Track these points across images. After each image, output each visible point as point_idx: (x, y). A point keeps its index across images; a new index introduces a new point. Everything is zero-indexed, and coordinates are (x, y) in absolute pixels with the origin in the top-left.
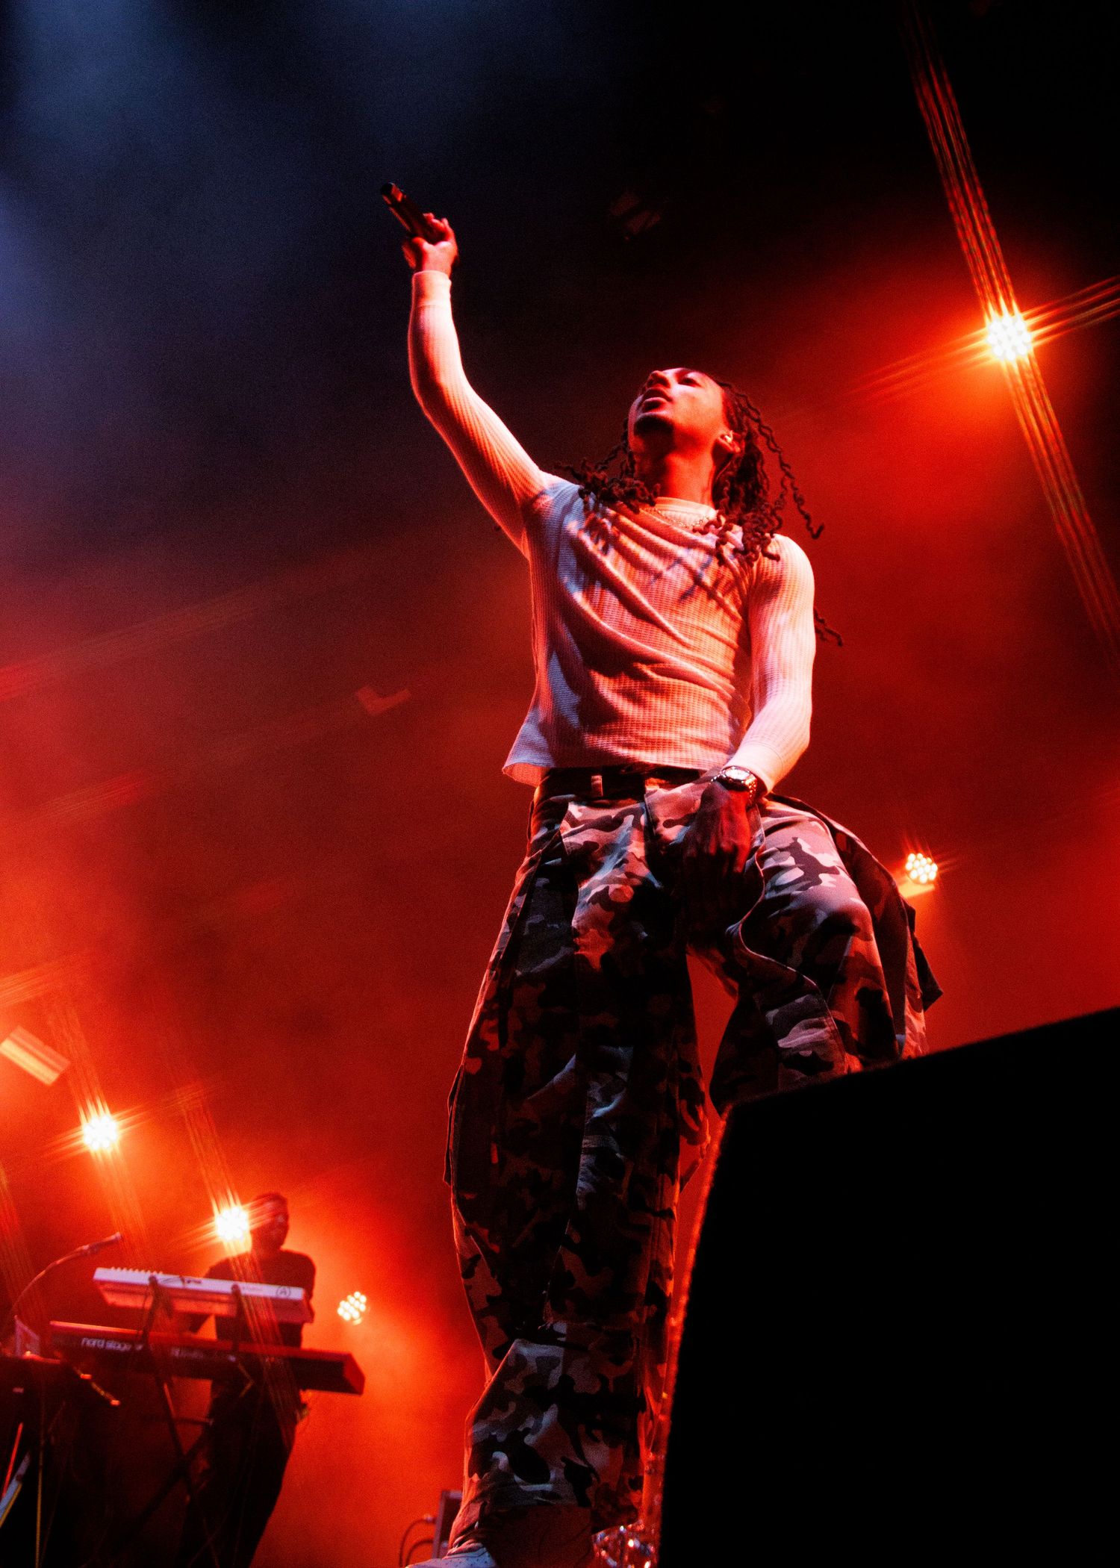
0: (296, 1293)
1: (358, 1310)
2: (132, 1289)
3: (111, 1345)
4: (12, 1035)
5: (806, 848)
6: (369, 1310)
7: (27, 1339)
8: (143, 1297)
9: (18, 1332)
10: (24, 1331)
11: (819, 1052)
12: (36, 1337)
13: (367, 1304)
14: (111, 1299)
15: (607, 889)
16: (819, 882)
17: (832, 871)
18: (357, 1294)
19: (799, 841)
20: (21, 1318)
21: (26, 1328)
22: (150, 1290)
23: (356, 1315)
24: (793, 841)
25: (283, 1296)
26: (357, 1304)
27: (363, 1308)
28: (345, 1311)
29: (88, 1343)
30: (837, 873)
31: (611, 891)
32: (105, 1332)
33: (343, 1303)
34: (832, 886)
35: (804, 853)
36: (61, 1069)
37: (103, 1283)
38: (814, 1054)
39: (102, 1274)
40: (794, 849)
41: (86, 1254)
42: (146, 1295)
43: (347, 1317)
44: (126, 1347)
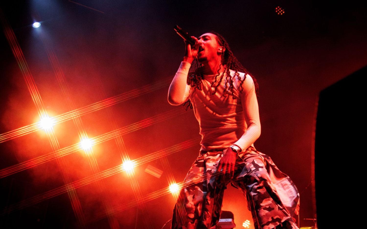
0: (230, 220)
1: (248, 225)
5: (256, 162)
6: (251, 224)
11: (270, 206)
13: (250, 223)
15: (211, 170)
16: (259, 170)
17: (262, 167)
18: (247, 220)
19: (255, 161)
23: (248, 226)
24: (253, 161)
25: (227, 221)
26: (247, 223)
27: (249, 224)
28: (245, 225)
30: (263, 168)
31: (212, 171)
33: (244, 223)
34: (262, 171)
35: (255, 164)
38: (269, 207)
40: (253, 163)
43: (245, 227)
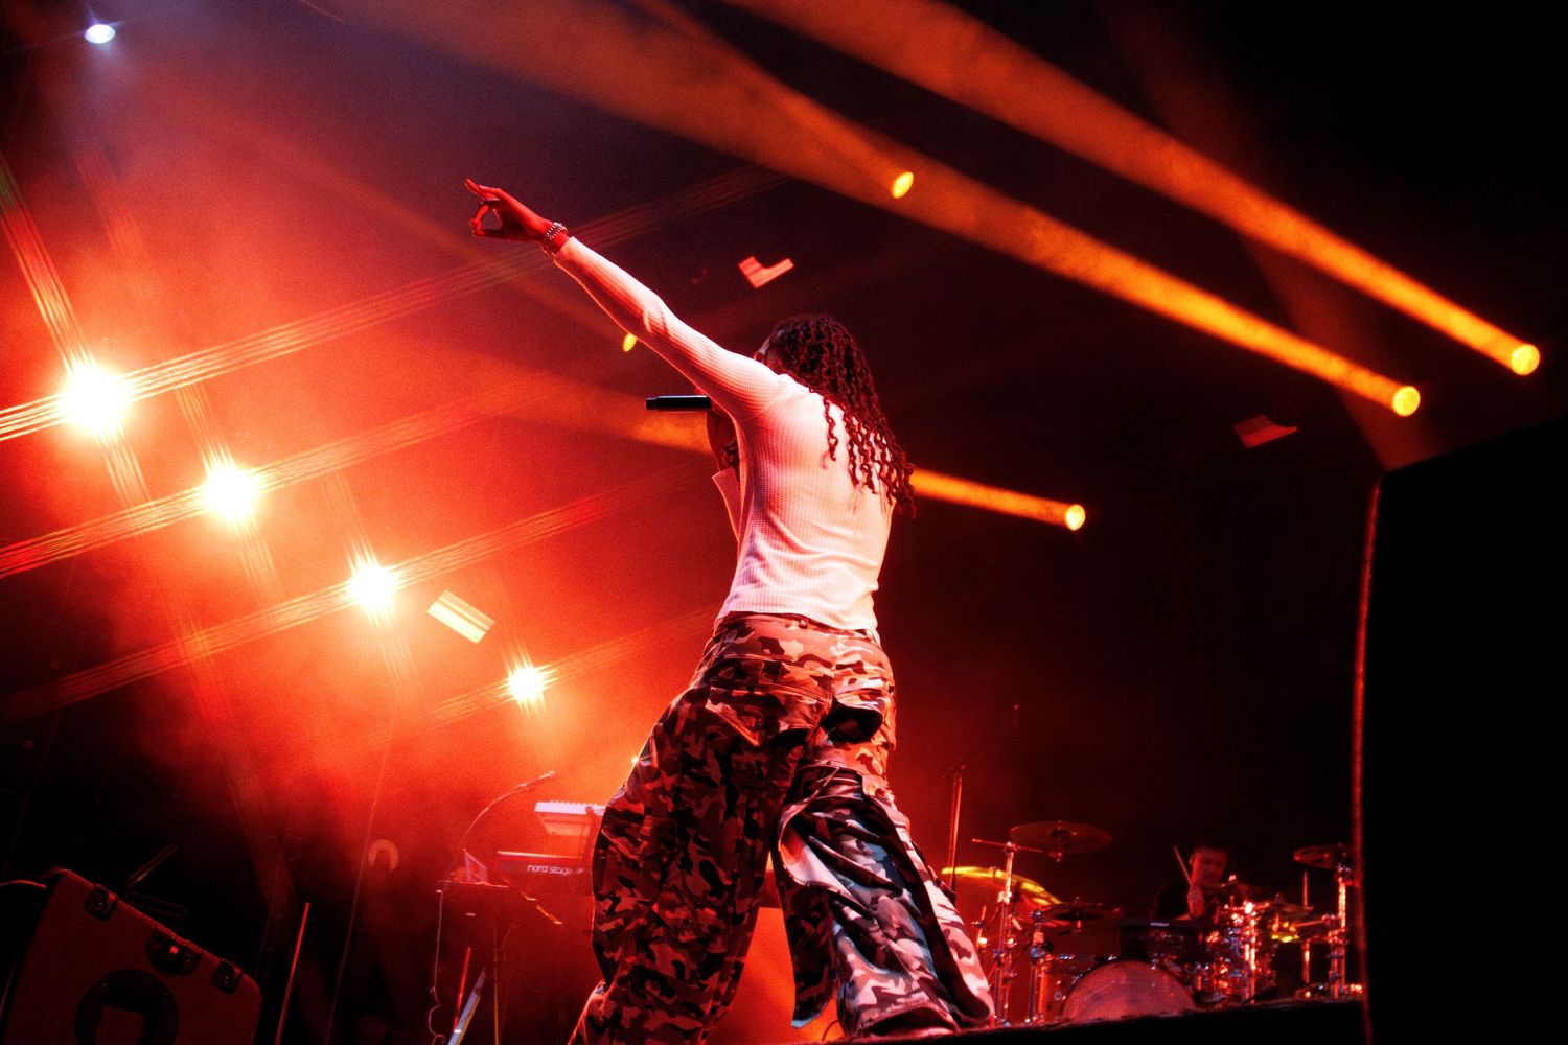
2: (570, 819)
3: (554, 870)
4: (441, 598)
7: (475, 867)
8: (581, 827)
9: (468, 863)
10: (471, 861)
12: (483, 867)
14: (551, 829)
20: (469, 850)
21: (474, 859)
22: (586, 820)
29: (533, 870)
32: (548, 859)
36: (486, 627)
37: (543, 814)
39: (541, 807)
41: (524, 792)
42: (584, 824)
44: (567, 872)
